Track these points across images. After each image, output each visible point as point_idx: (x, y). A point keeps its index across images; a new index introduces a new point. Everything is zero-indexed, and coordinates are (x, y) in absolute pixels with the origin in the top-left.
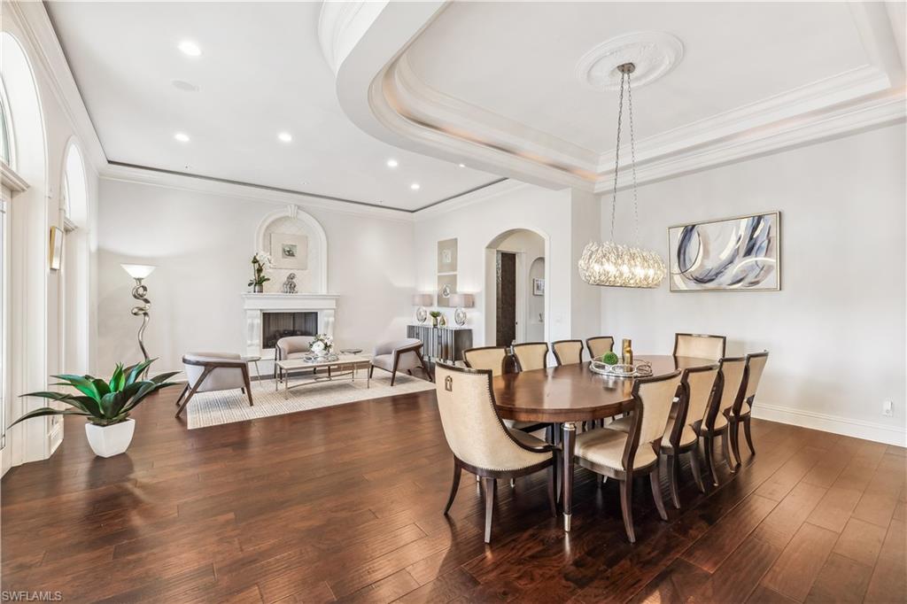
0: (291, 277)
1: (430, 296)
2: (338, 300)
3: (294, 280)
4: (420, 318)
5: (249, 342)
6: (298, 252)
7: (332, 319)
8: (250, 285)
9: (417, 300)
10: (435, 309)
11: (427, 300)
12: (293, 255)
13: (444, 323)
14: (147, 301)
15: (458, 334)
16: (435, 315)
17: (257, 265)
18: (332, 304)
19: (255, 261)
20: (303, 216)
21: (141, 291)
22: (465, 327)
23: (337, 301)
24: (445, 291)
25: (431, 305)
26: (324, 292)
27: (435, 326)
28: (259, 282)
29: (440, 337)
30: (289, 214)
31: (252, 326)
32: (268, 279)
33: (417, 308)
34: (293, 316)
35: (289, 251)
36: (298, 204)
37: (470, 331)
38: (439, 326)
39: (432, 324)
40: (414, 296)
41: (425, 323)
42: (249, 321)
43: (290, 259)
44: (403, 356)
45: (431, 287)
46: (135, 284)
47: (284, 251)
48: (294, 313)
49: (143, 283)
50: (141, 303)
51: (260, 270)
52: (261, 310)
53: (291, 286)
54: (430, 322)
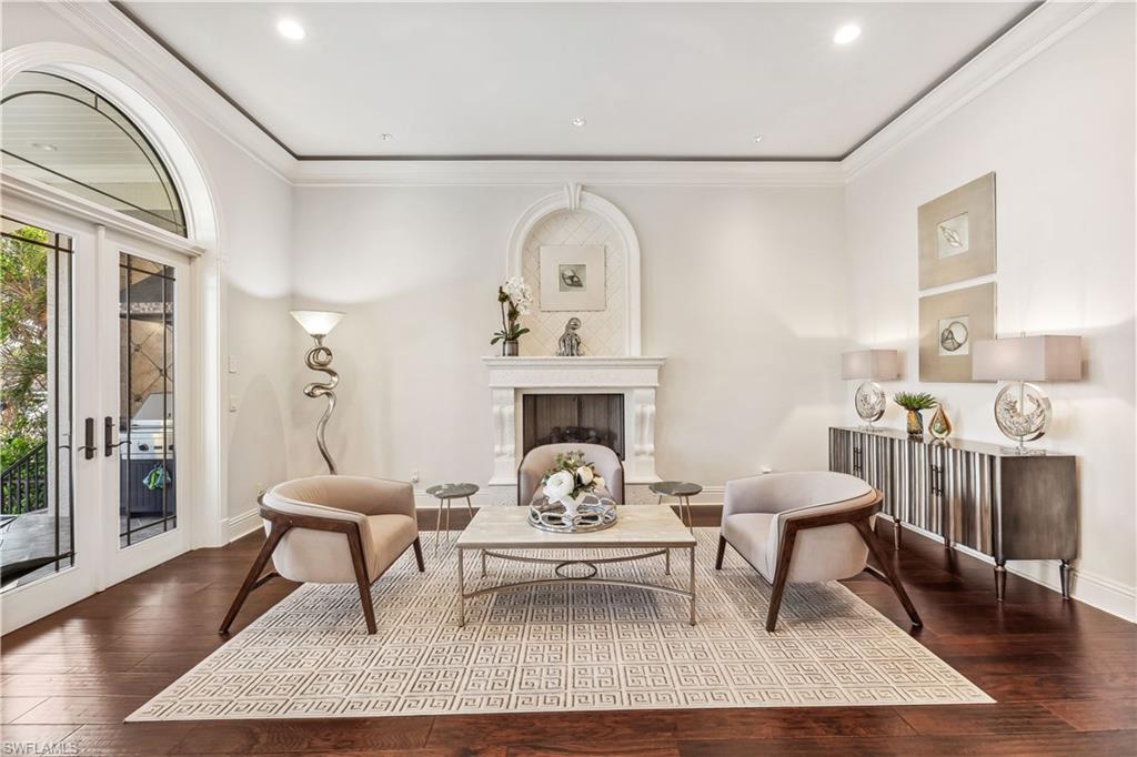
0: (573, 325)
1: (896, 356)
2: (662, 368)
3: (576, 332)
4: (865, 410)
5: (497, 448)
6: (591, 278)
7: (650, 409)
8: (494, 342)
9: (856, 364)
10: (914, 387)
11: (888, 364)
12: (578, 284)
13: (948, 428)
14: (332, 373)
15: (1014, 468)
16: (913, 405)
17: (506, 304)
18: (651, 377)
19: (504, 298)
20: (594, 203)
21: (322, 357)
22: (1047, 446)
23: (661, 370)
24: (947, 338)
25: (899, 377)
26: (636, 352)
27: (914, 436)
28: (513, 337)
29: (937, 473)
30: (566, 203)
31: (501, 417)
32: (526, 330)
33: (853, 386)
34: (580, 400)
35: (572, 278)
36: (584, 182)
37: (1070, 463)
38: (927, 435)
39: (904, 428)
40: (845, 357)
41: (879, 424)
42: (496, 409)
43: (575, 292)
44: (807, 538)
45: (900, 332)
46: (313, 344)
47: (563, 276)
48: (580, 396)
49: (325, 343)
50: (322, 377)
51: (513, 314)
52: (516, 389)
53: (571, 343)
54: (898, 422)
